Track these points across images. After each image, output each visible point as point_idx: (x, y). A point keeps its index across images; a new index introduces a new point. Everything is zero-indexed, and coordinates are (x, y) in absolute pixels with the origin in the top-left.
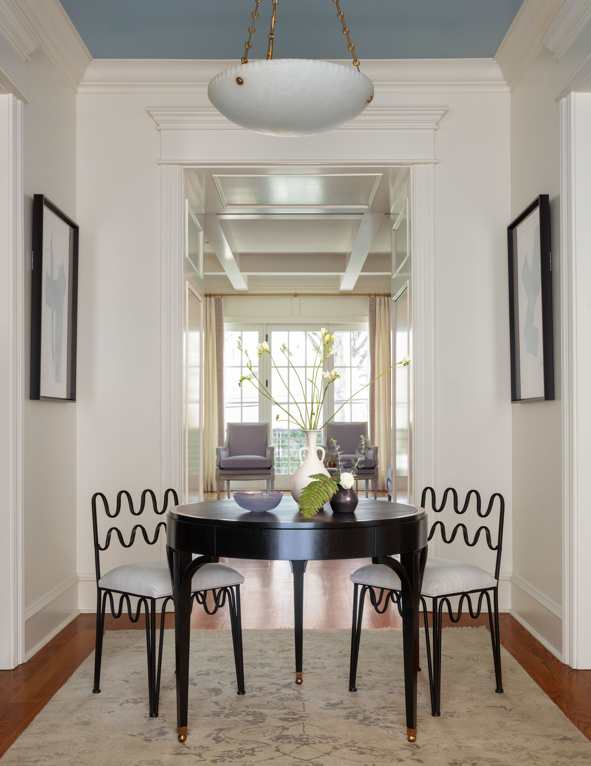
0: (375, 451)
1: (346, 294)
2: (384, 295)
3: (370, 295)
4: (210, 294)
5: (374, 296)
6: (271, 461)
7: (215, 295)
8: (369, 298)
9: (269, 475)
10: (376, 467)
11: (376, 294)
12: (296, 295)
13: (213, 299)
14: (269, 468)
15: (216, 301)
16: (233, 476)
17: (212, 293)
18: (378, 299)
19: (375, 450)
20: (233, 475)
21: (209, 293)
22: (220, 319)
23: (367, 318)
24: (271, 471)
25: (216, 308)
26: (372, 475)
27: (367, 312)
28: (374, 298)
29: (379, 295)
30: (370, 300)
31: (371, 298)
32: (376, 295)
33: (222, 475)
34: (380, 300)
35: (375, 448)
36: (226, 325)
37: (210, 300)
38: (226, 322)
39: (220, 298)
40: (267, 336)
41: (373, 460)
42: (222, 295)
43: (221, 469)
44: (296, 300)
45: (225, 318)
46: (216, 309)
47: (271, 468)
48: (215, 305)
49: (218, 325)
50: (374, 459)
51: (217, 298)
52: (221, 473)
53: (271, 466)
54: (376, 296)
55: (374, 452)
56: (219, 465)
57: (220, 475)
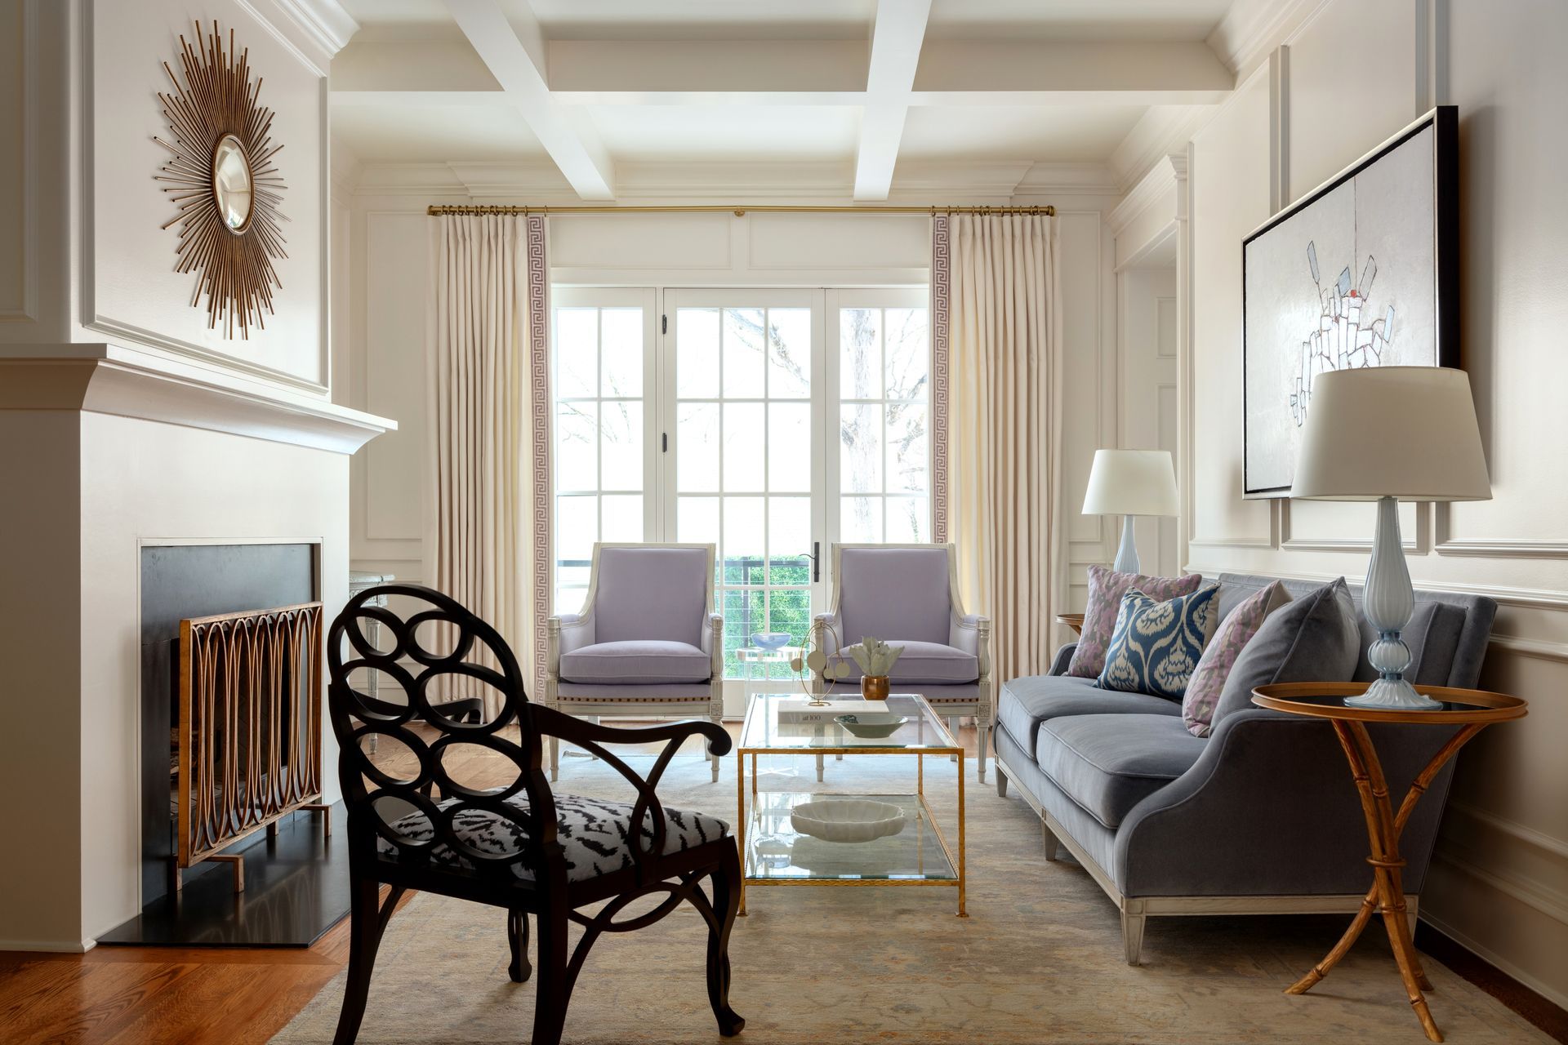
0: (979, 630)
1: (869, 209)
2: (971, 211)
3: (933, 211)
4: (514, 207)
5: (946, 215)
6: (712, 662)
7: (527, 211)
8: (931, 219)
9: (706, 703)
10: (983, 679)
11: (949, 207)
12: (739, 212)
13: (521, 219)
14: (706, 682)
15: (530, 227)
16: (595, 703)
17: (520, 204)
18: (955, 219)
19: (981, 628)
20: (596, 700)
21: (511, 206)
22: (540, 273)
23: (926, 273)
24: (710, 690)
25: (528, 245)
26: (973, 704)
27: (928, 257)
28: (946, 218)
29: (959, 211)
30: (936, 224)
31: (936, 219)
32: (950, 211)
33: (565, 699)
34: (962, 223)
35: (981, 624)
36: (556, 291)
37: (514, 224)
38: (557, 281)
39: (539, 218)
40: (665, 319)
41: (974, 659)
42: (546, 210)
43: (561, 681)
44: (740, 225)
45: (552, 272)
46: (530, 246)
47: (712, 682)
48: (528, 237)
49: (535, 289)
50: (977, 654)
51: (531, 218)
52: (561, 694)
53: (712, 675)
54: (949, 215)
55: (978, 636)
56: (555, 669)
57: (558, 698)
